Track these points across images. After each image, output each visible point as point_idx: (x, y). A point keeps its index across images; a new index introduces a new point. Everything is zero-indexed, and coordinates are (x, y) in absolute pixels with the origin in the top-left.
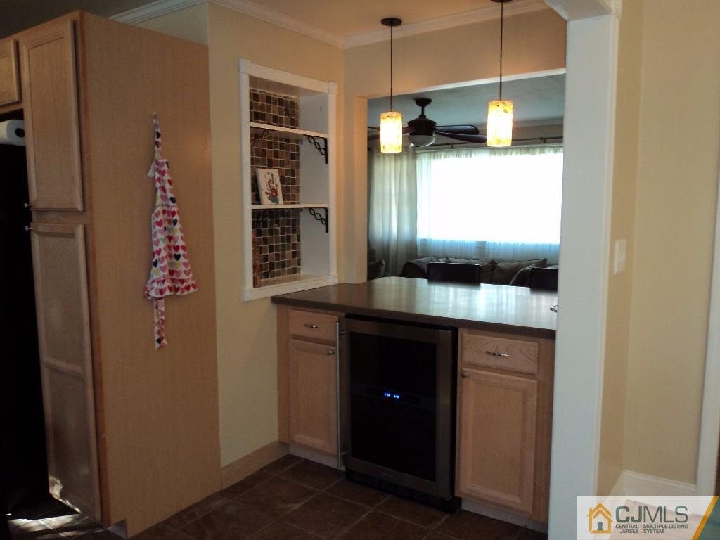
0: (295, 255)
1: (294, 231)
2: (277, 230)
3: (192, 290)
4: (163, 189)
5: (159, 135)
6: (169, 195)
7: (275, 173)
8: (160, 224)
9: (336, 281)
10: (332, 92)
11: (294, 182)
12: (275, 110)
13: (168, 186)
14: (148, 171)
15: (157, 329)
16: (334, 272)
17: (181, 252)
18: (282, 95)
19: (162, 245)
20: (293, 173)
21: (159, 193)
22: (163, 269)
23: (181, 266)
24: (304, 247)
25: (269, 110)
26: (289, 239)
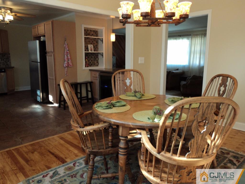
0: (97, 62)
1: (97, 57)
2: (93, 57)
3: (71, 66)
4: (66, 48)
5: (66, 39)
6: (67, 49)
7: (92, 45)
8: (66, 54)
9: (105, 68)
10: (104, 29)
11: (97, 47)
12: (92, 33)
13: (67, 48)
14: (64, 45)
15: (66, 72)
16: (104, 66)
17: (69, 59)
18: (94, 30)
19: (66, 58)
20: (97, 45)
21: (66, 49)
22: (66, 62)
23: (70, 62)
24: (99, 61)
25: (91, 33)
26: (96, 59)
